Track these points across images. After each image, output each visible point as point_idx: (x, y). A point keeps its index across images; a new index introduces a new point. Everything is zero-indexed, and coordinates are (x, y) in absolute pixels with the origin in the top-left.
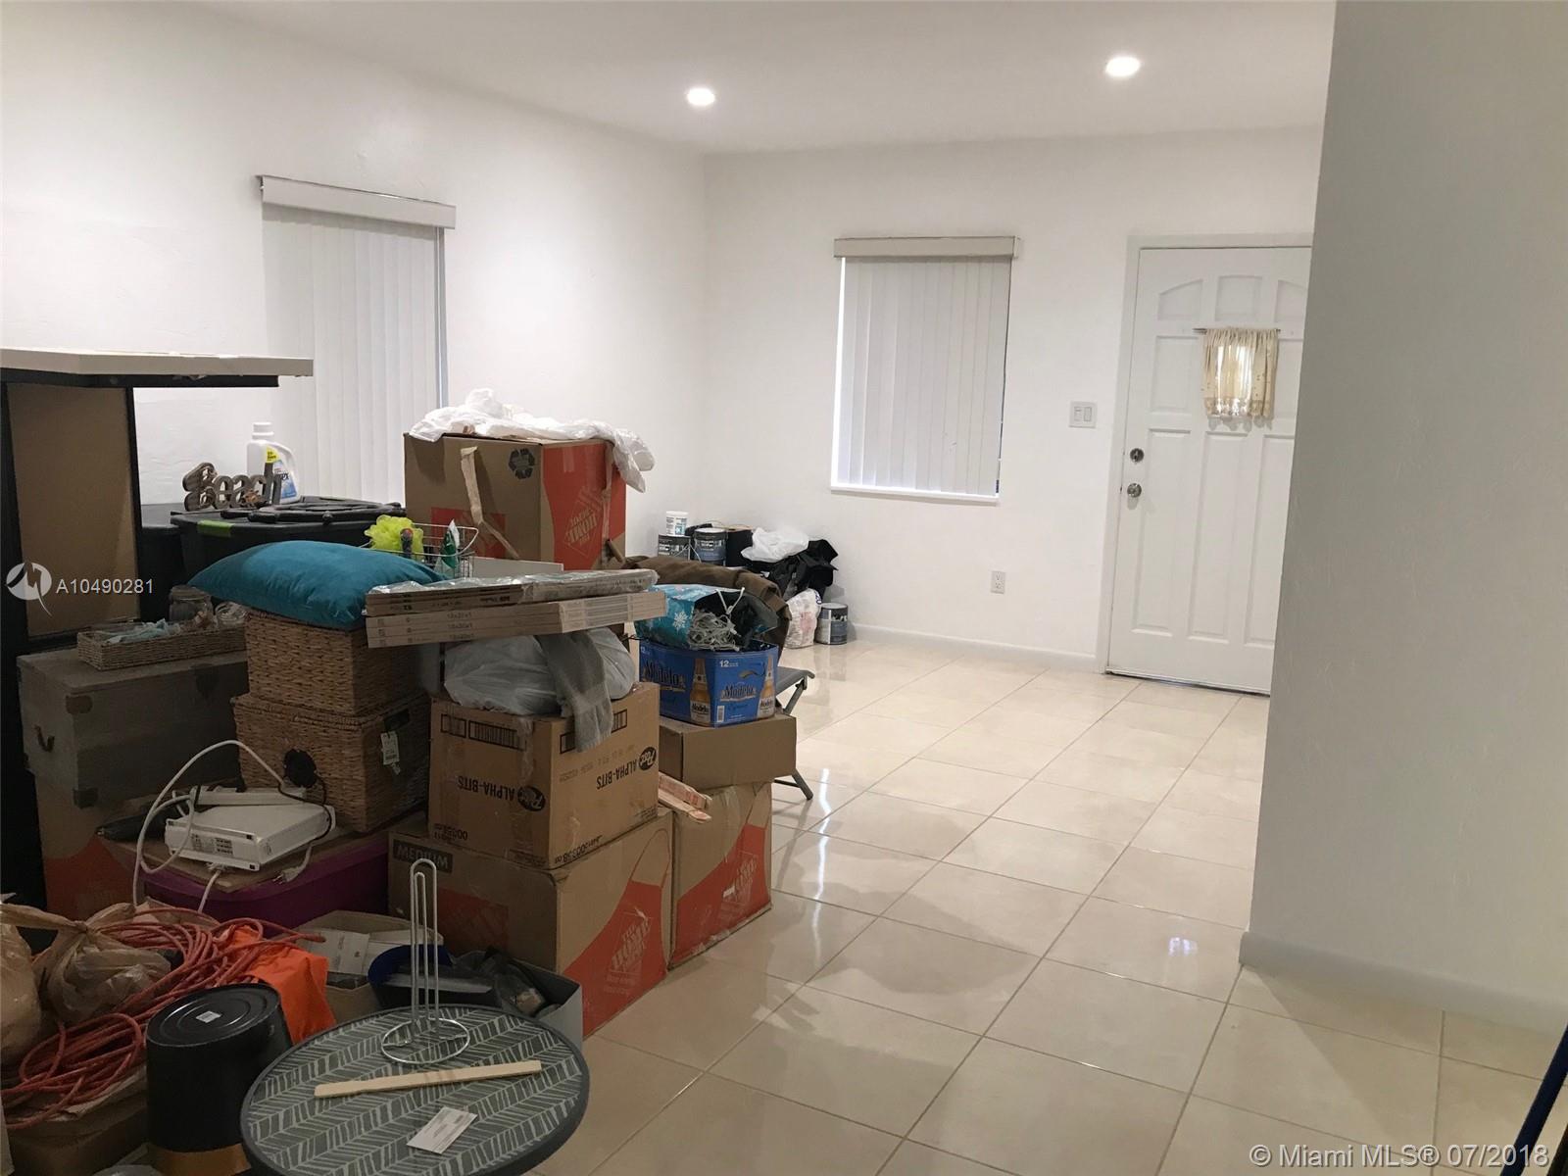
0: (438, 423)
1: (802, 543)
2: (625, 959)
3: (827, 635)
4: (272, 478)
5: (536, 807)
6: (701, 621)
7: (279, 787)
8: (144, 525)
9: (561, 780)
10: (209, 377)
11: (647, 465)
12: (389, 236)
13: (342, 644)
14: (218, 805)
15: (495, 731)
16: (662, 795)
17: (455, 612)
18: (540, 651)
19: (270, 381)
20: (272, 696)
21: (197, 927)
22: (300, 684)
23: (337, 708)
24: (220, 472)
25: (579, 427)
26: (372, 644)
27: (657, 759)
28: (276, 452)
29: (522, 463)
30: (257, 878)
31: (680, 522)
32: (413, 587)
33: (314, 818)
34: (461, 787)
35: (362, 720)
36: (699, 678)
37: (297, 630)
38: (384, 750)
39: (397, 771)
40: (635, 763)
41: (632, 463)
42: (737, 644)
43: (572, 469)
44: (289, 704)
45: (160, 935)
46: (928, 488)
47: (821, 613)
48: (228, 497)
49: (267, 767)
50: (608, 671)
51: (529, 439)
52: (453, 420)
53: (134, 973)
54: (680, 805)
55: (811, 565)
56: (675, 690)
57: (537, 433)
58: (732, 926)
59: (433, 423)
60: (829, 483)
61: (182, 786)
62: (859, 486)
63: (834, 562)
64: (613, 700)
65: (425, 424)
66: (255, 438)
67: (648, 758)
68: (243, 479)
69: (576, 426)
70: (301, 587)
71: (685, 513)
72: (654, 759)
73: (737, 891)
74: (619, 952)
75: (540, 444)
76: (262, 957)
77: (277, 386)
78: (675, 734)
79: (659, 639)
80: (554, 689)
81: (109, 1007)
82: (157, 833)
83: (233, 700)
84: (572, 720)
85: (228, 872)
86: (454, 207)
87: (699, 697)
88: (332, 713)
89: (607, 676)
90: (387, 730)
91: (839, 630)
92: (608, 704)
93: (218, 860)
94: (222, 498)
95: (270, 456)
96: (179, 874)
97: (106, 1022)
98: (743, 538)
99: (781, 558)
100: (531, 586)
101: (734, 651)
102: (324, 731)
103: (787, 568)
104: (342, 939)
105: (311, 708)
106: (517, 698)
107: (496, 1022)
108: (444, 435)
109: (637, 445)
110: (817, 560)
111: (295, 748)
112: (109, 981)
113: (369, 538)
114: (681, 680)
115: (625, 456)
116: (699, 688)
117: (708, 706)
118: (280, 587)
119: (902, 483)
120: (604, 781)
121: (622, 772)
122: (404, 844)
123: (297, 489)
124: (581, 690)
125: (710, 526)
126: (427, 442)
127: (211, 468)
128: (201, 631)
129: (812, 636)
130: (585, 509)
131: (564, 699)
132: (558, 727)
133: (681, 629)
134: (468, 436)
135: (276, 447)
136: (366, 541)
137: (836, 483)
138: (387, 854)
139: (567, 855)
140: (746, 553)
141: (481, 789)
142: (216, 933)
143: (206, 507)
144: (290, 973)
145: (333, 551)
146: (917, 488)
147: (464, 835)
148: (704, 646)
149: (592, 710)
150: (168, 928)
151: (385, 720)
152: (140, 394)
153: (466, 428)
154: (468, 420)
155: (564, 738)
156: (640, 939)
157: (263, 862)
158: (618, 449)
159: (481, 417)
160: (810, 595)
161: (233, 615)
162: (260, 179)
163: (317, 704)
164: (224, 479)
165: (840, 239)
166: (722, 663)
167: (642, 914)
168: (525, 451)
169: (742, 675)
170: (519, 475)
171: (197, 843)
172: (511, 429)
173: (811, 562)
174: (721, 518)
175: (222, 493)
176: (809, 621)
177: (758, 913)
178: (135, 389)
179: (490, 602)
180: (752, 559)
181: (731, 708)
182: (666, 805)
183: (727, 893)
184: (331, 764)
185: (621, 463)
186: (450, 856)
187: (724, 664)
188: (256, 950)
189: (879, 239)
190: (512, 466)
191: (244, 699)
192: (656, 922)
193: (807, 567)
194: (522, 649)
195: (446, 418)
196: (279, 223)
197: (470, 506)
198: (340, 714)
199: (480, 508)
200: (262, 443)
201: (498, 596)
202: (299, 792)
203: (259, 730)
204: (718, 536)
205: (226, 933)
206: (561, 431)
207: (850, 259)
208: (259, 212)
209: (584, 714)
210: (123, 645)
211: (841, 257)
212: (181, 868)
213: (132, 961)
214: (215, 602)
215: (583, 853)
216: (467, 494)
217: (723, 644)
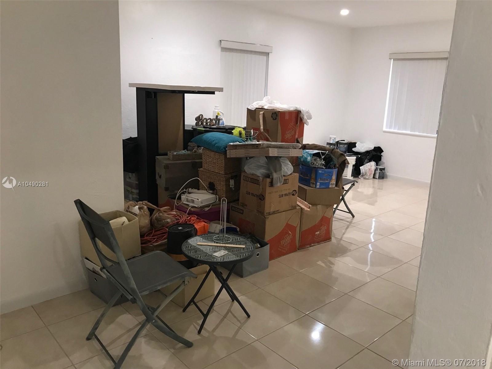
0: (255, 105)
1: (371, 147)
2: (285, 243)
3: (377, 176)
4: (217, 119)
5: (263, 199)
6: (315, 159)
7: (207, 190)
8: (185, 129)
9: (269, 193)
10: (198, 91)
11: (310, 118)
12: (254, 55)
13: (222, 157)
14: (192, 193)
15: (254, 180)
16: (298, 203)
17: (246, 150)
18: (267, 161)
19: (213, 93)
20: (207, 169)
21: (184, 216)
22: (213, 166)
23: (221, 173)
24: (204, 117)
25: (292, 107)
26: (228, 156)
27: (297, 193)
28: (220, 113)
29: (274, 116)
30: (199, 209)
31: (333, 139)
32: (238, 143)
33: (214, 197)
34: (247, 193)
35: (226, 175)
36: (313, 175)
37: (213, 153)
38: (230, 183)
39: (233, 189)
40: (290, 193)
41: (305, 117)
42: (324, 167)
43: (288, 118)
44: (210, 171)
45: (177, 217)
46: (414, 132)
47: (376, 169)
48: (206, 123)
49: (205, 186)
50: (283, 168)
51: (278, 110)
52: (259, 104)
53: (169, 220)
54: (303, 207)
55: (374, 154)
56: (307, 178)
57: (280, 108)
58: (319, 242)
59: (254, 105)
60: (382, 129)
61: (186, 187)
62: (392, 130)
63: (382, 154)
64: (284, 176)
65: (252, 106)
66: (215, 109)
67: (294, 193)
68: (210, 119)
69: (291, 107)
70: (214, 142)
71: (336, 136)
72: (296, 193)
73: (320, 233)
74: (283, 241)
75: (279, 111)
76: (196, 223)
77: (214, 94)
78: (305, 189)
79: (304, 164)
80: (269, 171)
81: (163, 226)
82: (180, 198)
83: (199, 169)
84: (272, 179)
85: (193, 207)
86: (272, 47)
87: (313, 180)
88: (219, 173)
89: (283, 169)
90: (232, 179)
91: (381, 175)
92: (282, 177)
93: (191, 204)
94: (205, 124)
95: (218, 114)
96: (183, 207)
97: (162, 229)
98: (353, 145)
99: (364, 151)
100: (263, 144)
101: (323, 168)
102: (217, 178)
103: (366, 154)
104: (216, 226)
105: (215, 172)
106: (260, 172)
107: (239, 238)
108: (256, 108)
109: (308, 112)
110: (376, 153)
111: (211, 181)
112: (164, 221)
113: (233, 133)
114: (309, 175)
115: (303, 115)
116: (313, 177)
117: (315, 183)
118: (210, 142)
119: (406, 130)
120: (282, 196)
121: (286, 195)
122: (234, 207)
123: (225, 123)
124: (276, 172)
125: (344, 141)
126: (251, 110)
127: (202, 116)
128: (194, 153)
129: (372, 176)
130: (291, 129)
131: (271, 174)
132: (268, 180)
133: (309, 161)
134: (262, 109)
135: (220, 112)
136: (232, 133)
137: (385, 129)
138: (229, 209)
139: (269, 212)
140: (354, 149)
141: (251, 194)
142: (188, 217)
143: (200, 125)
144: (201, 226)
145: (223, 135)
146: (411, 132)
147: (246, 205)
148: (315, 166)
149: (278, 177)
150: (178, 216)
151: (231, 176)
152: (186, 95)
153: (262, 107)
154: (263, 105)
155: (270, 183)
156: (289, 239)
157: (201, 205)
158: (302, 113)
159: (266, 104)
160: (373, 164)
161: (201, 151)
162: (221, 41)
163: (217, 171)
164: (205, 119)
165: (391, 54)
166: (319, 171)
167: (290, 233)
168: (275, 113)
169: (325, 175)
170: (273, 119)
171: (187, 201)
172: (273, 107)
173: (374, 153)
174: (348, 139)
175: (205, 122)
176: (371, 171)
177: (327, 241)
178: (185, 94)
179: (254, 148)
180: (355, 151)
181: (321, 184)
182: (299, 206)
183: (316, 233)
184: (218, 186)
185: (302, 117)
186: (243, 210)
187: (320, 172)
188: (194, 221)
189: (404, 53)
190: (272, 117)
191: (201, 169)
192: (294, 236)
193: (373, 154)
194: (263, 160)
195: (257, 104)
196: (225, 52)
197: (260, 127)
198: (221, 174)
199: (263, 127)
200: (216, 110)
201: (255, 146)
202: (211, 192)
203: (204, 177)
204: (346, 144)
205: (189, 217)
206: (287, 108)
207: (394, 60)
208: (220, 49)
209: (275, 178)
210: (177, 155)
211: (391, 59)
212: (183, 205)
213: (169, 218)
214: (198, 147)
215: (274, 213)
216: (260, 124)
217: (319, 166)
